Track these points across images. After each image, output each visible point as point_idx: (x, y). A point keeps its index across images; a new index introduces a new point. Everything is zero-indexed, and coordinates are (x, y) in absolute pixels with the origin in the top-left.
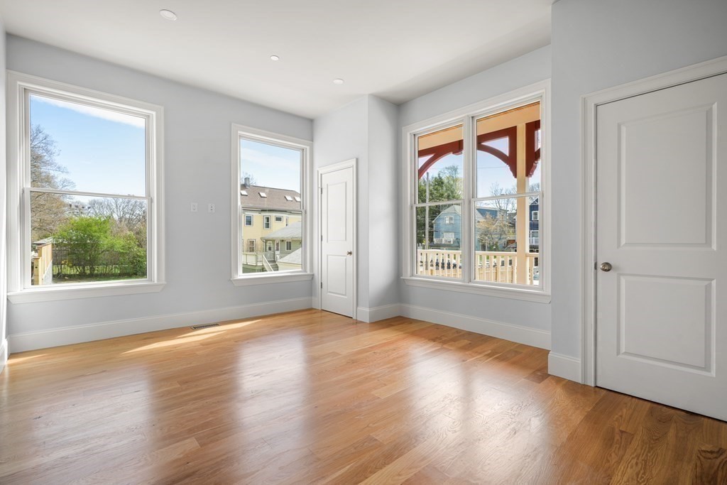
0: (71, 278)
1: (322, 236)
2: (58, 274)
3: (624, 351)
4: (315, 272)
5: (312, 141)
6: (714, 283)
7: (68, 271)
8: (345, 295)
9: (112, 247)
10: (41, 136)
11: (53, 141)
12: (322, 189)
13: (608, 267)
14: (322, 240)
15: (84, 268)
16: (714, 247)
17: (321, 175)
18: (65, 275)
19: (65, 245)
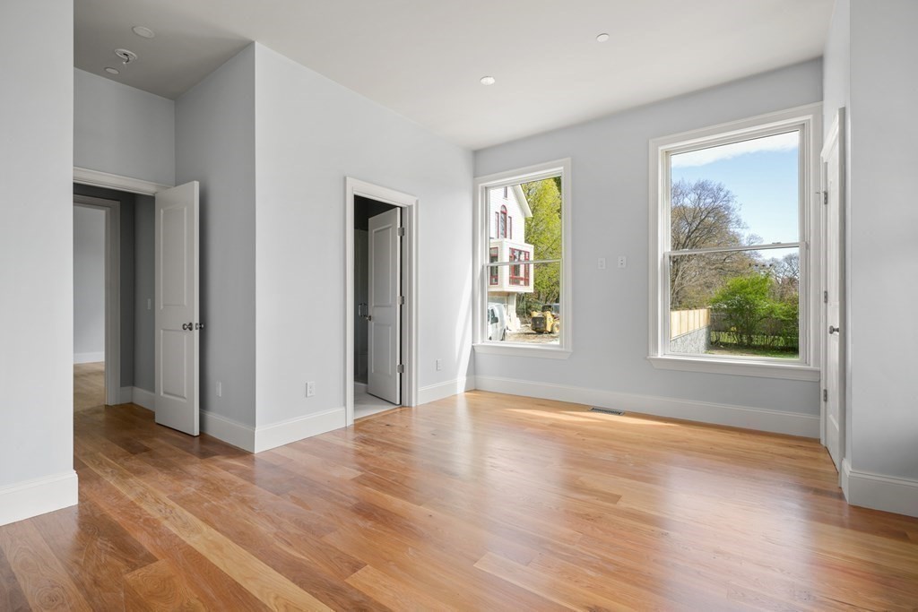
0: (727, 347)
2: (716, 341)
7: (725, 338)
9: (772, 311)
10: (722, 194)
11: (733, 197)
15: (741, 336)
18: (721, 344)
19: (724, 310)
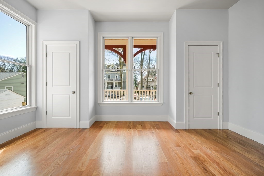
1: (46, 83)
3: (195, 117)
4: (40, 105)
5: (37, 22)
6: (212, 96)
8: (69, 116)
12: (46, 54)
13: (191, 93)
14: (46, 85)
16: (212, 87)
17: (46, 45)
